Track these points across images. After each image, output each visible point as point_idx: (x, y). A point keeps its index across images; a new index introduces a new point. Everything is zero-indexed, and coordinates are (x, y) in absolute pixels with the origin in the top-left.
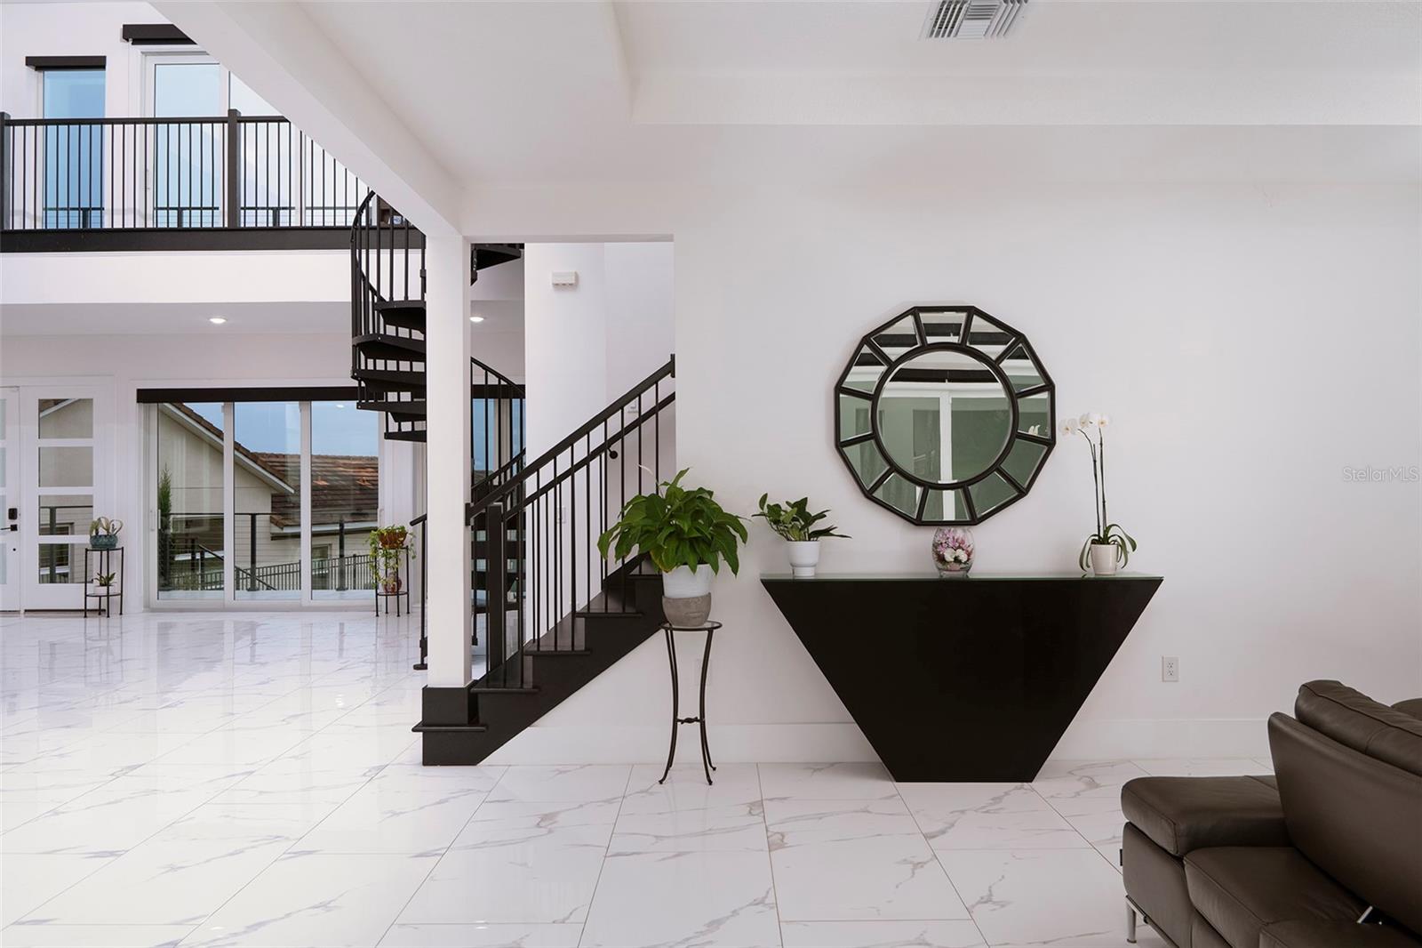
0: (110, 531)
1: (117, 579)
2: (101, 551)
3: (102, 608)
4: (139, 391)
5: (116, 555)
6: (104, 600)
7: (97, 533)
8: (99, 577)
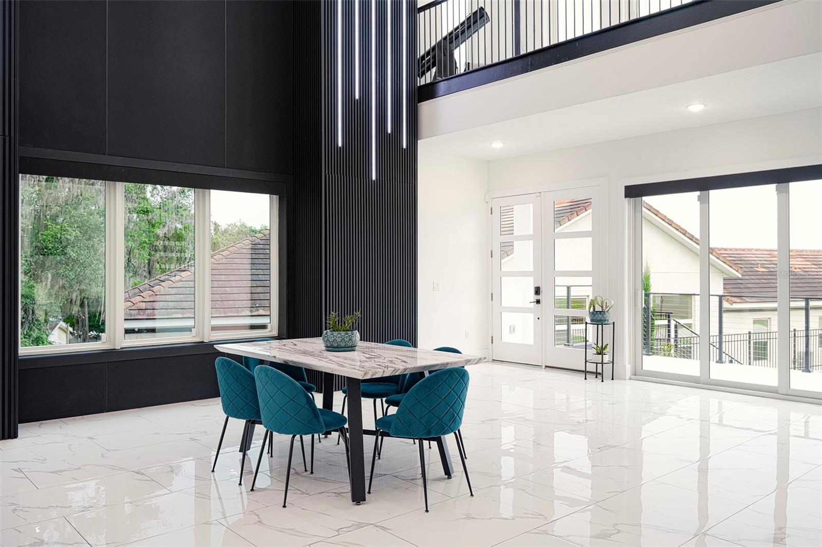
0: (604, 308)
1: (609, 350)
2: (598, 325)
3: (598, 371)
4: (627, 188)
5: (608, 329)
6: (600, 366)
7: (594, 309)
8: (595, 346)
